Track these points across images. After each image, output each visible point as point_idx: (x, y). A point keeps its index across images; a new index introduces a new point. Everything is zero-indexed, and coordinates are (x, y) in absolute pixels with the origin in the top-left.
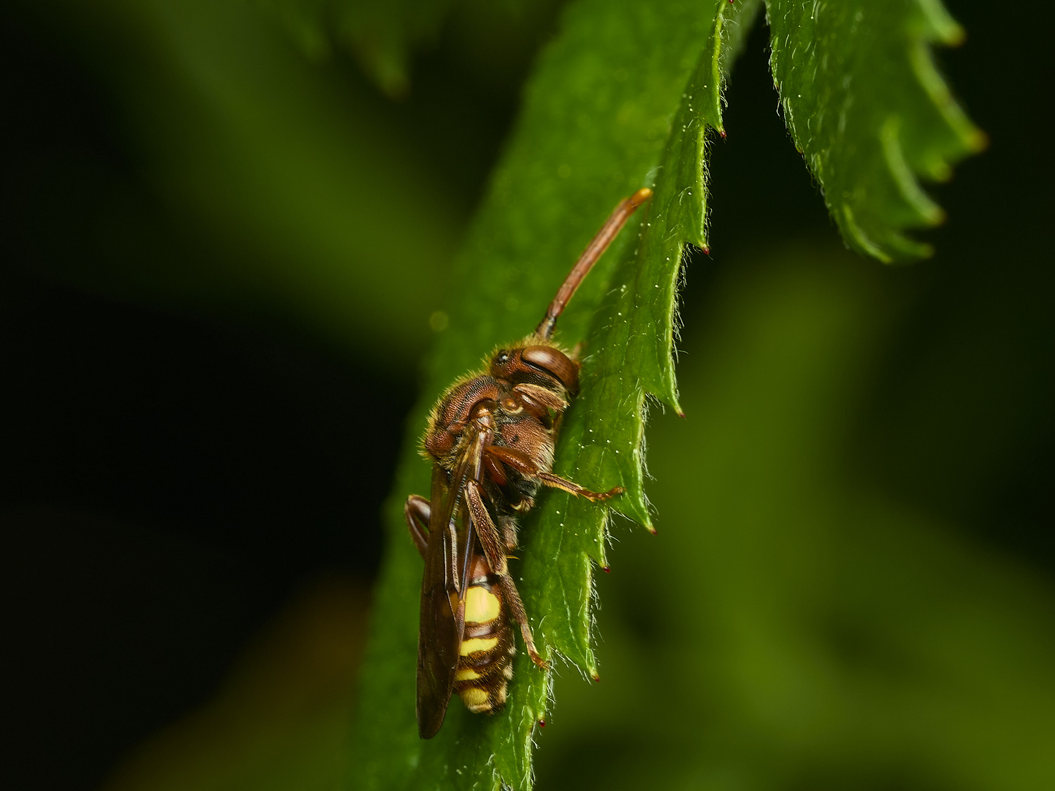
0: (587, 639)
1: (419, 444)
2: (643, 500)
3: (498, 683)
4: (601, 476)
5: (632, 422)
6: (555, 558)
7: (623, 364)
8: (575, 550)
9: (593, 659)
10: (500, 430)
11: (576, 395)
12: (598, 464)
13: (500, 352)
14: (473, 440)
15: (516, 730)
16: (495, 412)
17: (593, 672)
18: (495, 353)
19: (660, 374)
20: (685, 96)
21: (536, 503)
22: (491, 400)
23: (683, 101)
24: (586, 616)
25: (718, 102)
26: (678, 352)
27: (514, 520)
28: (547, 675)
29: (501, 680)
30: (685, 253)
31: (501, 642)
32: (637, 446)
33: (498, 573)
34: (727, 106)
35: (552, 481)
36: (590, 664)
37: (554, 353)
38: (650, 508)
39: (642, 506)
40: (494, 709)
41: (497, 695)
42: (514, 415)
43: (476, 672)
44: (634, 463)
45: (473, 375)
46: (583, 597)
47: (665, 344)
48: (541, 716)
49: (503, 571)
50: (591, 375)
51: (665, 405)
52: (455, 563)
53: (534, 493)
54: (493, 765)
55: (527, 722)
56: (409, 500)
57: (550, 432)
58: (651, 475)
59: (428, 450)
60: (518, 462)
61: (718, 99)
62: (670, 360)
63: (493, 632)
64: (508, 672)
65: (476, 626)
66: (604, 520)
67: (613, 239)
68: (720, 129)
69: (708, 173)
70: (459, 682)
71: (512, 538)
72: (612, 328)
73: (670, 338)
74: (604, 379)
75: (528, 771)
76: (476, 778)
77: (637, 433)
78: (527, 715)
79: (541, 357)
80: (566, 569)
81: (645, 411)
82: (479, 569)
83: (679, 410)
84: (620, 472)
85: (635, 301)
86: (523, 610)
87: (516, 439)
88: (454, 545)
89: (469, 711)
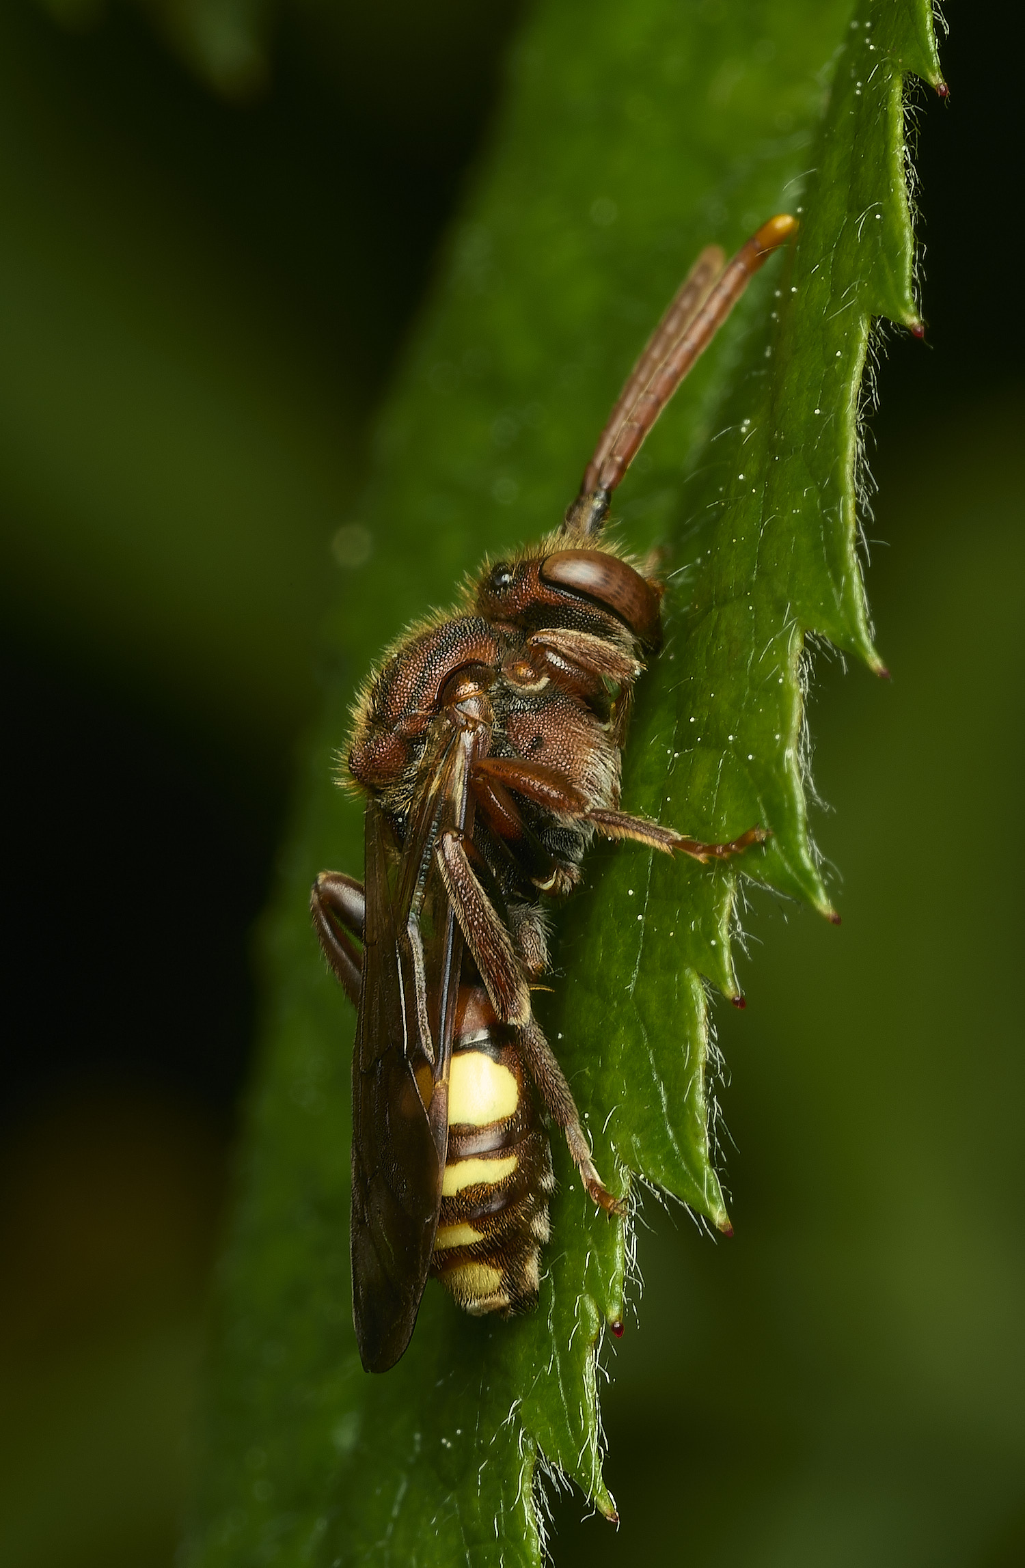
0: (703, 1149)
1: (336, 764)
2: (808, 854)
3: (521, 1250)
4: (719, 809)
5: (779, 694)
6: (631, 987)
7: (754, 577)
8: (672, 966)
9: (717, 1190)
10: (503, 726)
11: (657, 652)
12: (710, 786)
13: (494, 570)
14: (448, 748)
15: (562, 1347)
16: (493, 688)
17: (719, 1216)
18: (484, 570)
19: (834, 591)
20: (854, 25)
21: (584, 875)
22: (482, 664)
23: (851, 36)
24: (701, 1101)
25: (929, 25)
26: (868, 543)
27: (538, 912)
28: (623, 1228)
29: (528, 1244)
30: (875, 339)
31: (522, 1165)
32: (793, 741)
33: (512, 1021)
34: (947, 32)
35: (618, 825)
36: (713, 1200)
37: (608, 563)
38: (824, 869)
39: (808, 864)
40: (515, 1303)
41: (522, 1275)
42: (531, 693)
43: (476, 1229)
44: (787, 778)
45: (441, 617)
46: (693, 1063)
47: (841, 528)
48: (614, 1312)
49: (523, 1015)
50: (686, 609)
51: (845, 653)
52: (421, 1005)
53: (580, 855)
54: (519, 1423)
55: (585, 1327)
56: (320, 882)
57: (606, 727)
58: (824, 800)
59: (354, 775)
60: (546, 789)
61: (929, 18)
62: (853, 560)
63: (506, 1145)
64: (541, 1227)
65: (473, 1131)
66: (730, 900)
67: (721, 323)
68: (936, 80)
69: (913, 171)
70: (441, 1251)
71: (537, 951)
72: (725, 508)
73: (851, 516)
74: (715, 613)
75: (593, 1429)
76: (483, 1451)
77: (791, 716)
78: (584, 1313)
79: (582, 573)
80: (653, 1006)
81: (806, 672)
82: (471, 1016)
83: (875, 662)
84: (758, 799)
85: (772, 447)
86: (568, 1095)
87: (538, 743)
88: (419, 967)
89: (463, 1313)
